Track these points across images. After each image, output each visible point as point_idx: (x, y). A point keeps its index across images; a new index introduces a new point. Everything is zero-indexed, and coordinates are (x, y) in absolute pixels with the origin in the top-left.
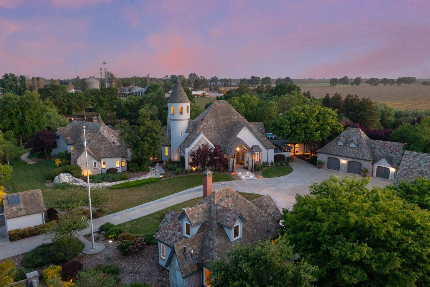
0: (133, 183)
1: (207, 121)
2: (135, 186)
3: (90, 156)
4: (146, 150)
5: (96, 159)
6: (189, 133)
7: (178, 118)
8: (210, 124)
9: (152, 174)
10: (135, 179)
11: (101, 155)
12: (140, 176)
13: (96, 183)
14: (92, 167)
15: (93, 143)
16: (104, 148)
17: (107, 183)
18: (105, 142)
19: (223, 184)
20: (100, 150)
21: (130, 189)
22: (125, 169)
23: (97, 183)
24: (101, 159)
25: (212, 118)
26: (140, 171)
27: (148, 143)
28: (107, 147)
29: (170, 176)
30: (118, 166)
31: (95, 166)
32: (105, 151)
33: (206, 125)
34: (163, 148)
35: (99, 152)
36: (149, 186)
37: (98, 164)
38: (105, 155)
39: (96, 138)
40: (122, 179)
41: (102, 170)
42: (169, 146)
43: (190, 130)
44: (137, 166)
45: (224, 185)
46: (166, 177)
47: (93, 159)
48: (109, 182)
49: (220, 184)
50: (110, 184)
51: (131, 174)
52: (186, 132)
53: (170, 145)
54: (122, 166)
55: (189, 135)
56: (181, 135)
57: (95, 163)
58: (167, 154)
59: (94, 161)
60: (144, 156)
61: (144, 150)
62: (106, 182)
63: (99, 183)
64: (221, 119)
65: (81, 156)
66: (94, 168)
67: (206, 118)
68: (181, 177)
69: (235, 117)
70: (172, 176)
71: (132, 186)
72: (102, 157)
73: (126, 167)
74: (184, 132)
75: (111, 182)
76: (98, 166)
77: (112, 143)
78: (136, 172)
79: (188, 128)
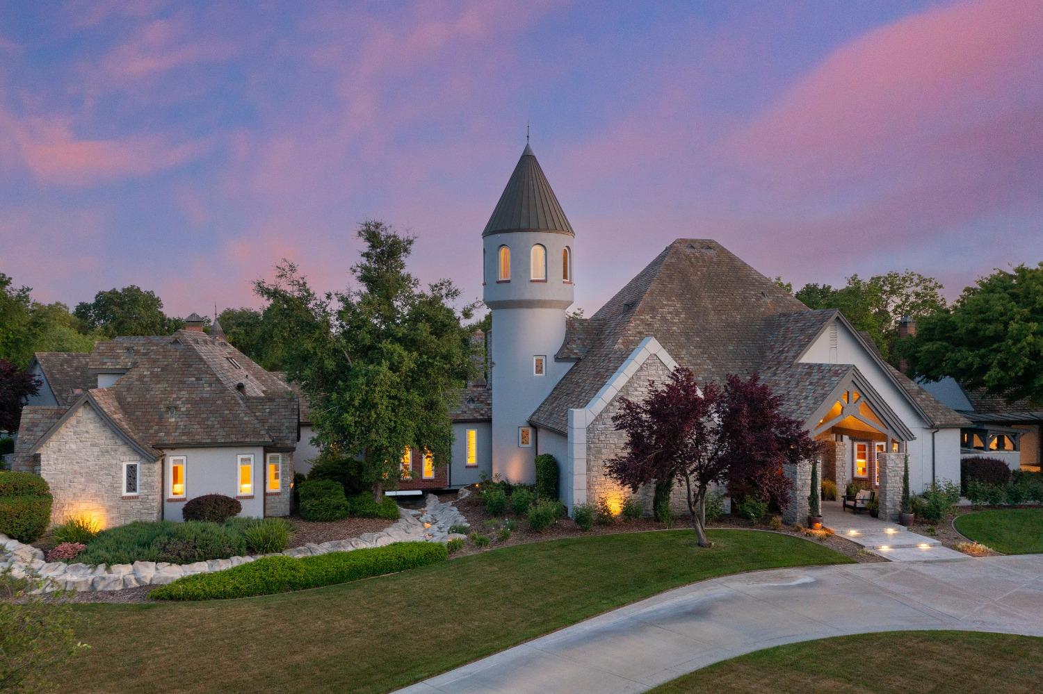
0: (303, 565)
1: (653, 310)
2: (307, 586)
3: (109, 434)
4: (383, 405)
5: (135, 447)
6: (572, 364)
7: (528, 296)
8: (664, 319)
9: (411, 530)
10: (323, 549)
11: (167, 434)
12: (351, 536)
13: (95, 563)
14: (114, 487)
15: (141, 377)
16: (188, 401)
17: (162, 565)
18: (198, 379)
19: (808, 580)
20: (169, 408)
21: (276, 600)
22: (284, 507)
23: (102, 567)
24: (165, 452)
25: (669, 299)
26: (353, 514)
27: (394, 368)
28: (201, 399)
29: (504, 538)
30: (246, 488)
31: (131, 486)
32: (188, 414)
33: (649, 325)
34: (456, 430)
35: (161, 418)
36: (391, 586)
37: (148, 473)
38: (184, 434)
39: (155, 361)
40: (251, 551)
41: (166, 504)
42: (484, 422)
43: (576, 349)
44: (341, 492)
45: (817, 583)
46: (481, 543)
47: (124, 449)
48: (172, 562)
49: (792, 579)
50: (172, 573)
51: (304, 527)
52: (558, 359)
53: (488, 421)
54: (269, 490)
55: (571, 372)
56: (539, 370)
57: (132, 470)
58: (472, 459)
59: (125, 459)
60: (373, 436)
61: (374, 406)
62: (158, 560)
63: (115, 567)
64: (706, 303)
65: (63, 430)
66: (125, 493)
67: (646, 297)
68: (563, 545)
69: (768, 300)
70: (513, 541)
71: (293, 586)
72: (170, 440)
73: (287, 497)
74: (551, 359)
75: (188, 560)
76: (148, 486)
77: (231, 387)
78: (330, 520)
79: (567, 342)
